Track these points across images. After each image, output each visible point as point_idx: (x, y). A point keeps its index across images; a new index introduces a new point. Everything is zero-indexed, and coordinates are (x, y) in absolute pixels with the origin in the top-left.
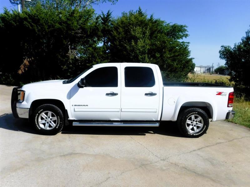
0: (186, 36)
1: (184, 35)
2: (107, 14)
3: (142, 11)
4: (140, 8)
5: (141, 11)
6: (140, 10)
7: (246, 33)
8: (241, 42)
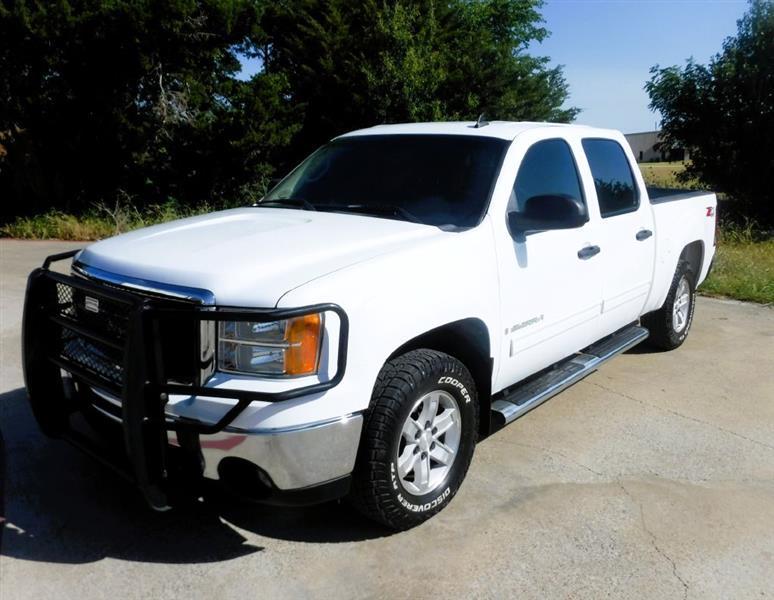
0: (540, 35)
1: (534, 31)
7: (739, 23)
8: (722, 52)
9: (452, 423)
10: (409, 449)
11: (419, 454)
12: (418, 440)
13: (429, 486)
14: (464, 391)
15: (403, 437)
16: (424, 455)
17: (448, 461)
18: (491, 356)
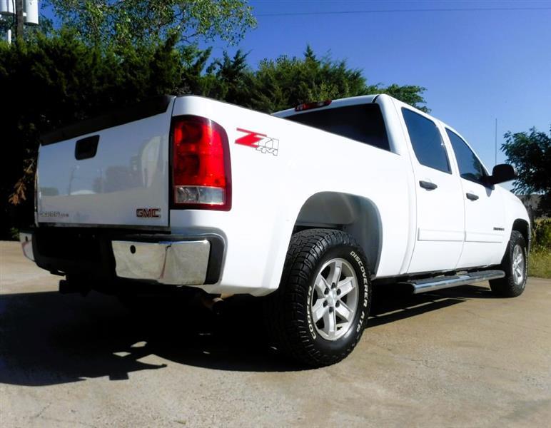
2: (235, 58)
3: (315, 56)
4: (308, 48)
5: (312, 55)
6: (311, 53)
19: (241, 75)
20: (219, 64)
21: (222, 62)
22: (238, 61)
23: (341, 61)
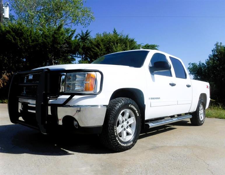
2: (86, 33)
3: (117, 32)
4: (115, 29)
6: (116, 31)
9: (133, 122)
10: (120, 126)
11: (123, 128)
12: (123, 124)
13: (126, 139)
14: (137, 112)
15: (118, 121)
16: (125, 129)
17: (132, 133)
18: (145, 104)
19: (88, 39)
20: (80, 35)
21: (81, 35)
22: (87, 34)
23: (127, 35)
